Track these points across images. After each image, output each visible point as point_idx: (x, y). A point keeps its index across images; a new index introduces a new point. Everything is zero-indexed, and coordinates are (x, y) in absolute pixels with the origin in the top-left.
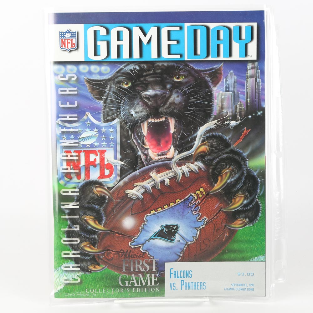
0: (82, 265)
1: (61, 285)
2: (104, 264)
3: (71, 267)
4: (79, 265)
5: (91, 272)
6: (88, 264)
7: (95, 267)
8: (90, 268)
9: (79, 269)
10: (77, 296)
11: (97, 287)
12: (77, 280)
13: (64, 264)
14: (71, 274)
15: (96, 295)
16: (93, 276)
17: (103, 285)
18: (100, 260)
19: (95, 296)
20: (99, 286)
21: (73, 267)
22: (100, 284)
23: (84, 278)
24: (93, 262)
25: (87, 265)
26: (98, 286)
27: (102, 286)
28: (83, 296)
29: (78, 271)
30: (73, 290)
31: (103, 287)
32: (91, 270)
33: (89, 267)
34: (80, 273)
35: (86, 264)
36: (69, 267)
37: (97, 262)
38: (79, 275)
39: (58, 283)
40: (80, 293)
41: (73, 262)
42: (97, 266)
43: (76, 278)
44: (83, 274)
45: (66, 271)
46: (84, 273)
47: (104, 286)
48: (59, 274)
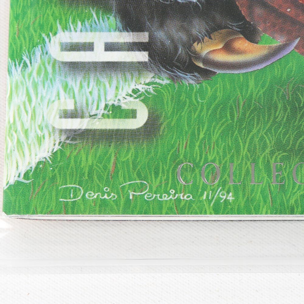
0: (160, 35)
1: (40, 140)
2: (281, 31)
3: (99, 47)
4: (144, 37)
5: (206, 74)
6: (195, 31)
7: (228, 48)
8: (204, 53)
9: (142, 56)
10: (128, 201)
11: (238, 151)
12: (132, 114)
13: (65, 28)
14: (98, 82)
15: (230, 197)
16: (219, 94)
17: (270, 142)
18: (259, 11)
19: (226, 200)
20: (252, 150)
21: (110, 47)
22: (256, 140)
23: (169, 108)
24: (218, 17)
25: (189, 34)
26: (244, 152)
27: (268, 151)
28: (160, 204)
29: (140, 67)
30: (105, 167)
31: (272, 153)
32: (206, 61)
33: (197, 47)
34: (148, 77)
35: (183, 28)
36: (89, 47)
37: (243, 18)
38: (141, 88)
39: (26, 132)
40: (142, 187)
41: (113, 20)
42: (241, 44)
43: (127, 104)
44: (166, 81)
45: (74, 66)
46: (172, 78)
47: (279, 146)
48: (35, 86)
